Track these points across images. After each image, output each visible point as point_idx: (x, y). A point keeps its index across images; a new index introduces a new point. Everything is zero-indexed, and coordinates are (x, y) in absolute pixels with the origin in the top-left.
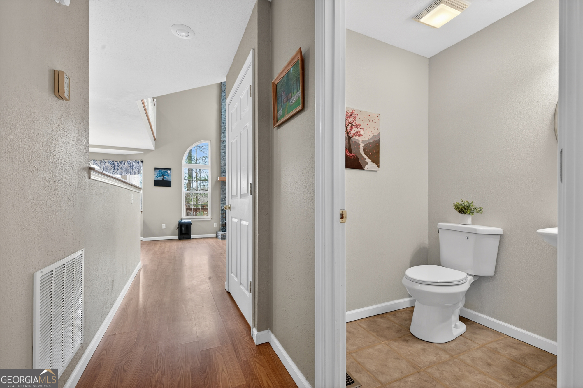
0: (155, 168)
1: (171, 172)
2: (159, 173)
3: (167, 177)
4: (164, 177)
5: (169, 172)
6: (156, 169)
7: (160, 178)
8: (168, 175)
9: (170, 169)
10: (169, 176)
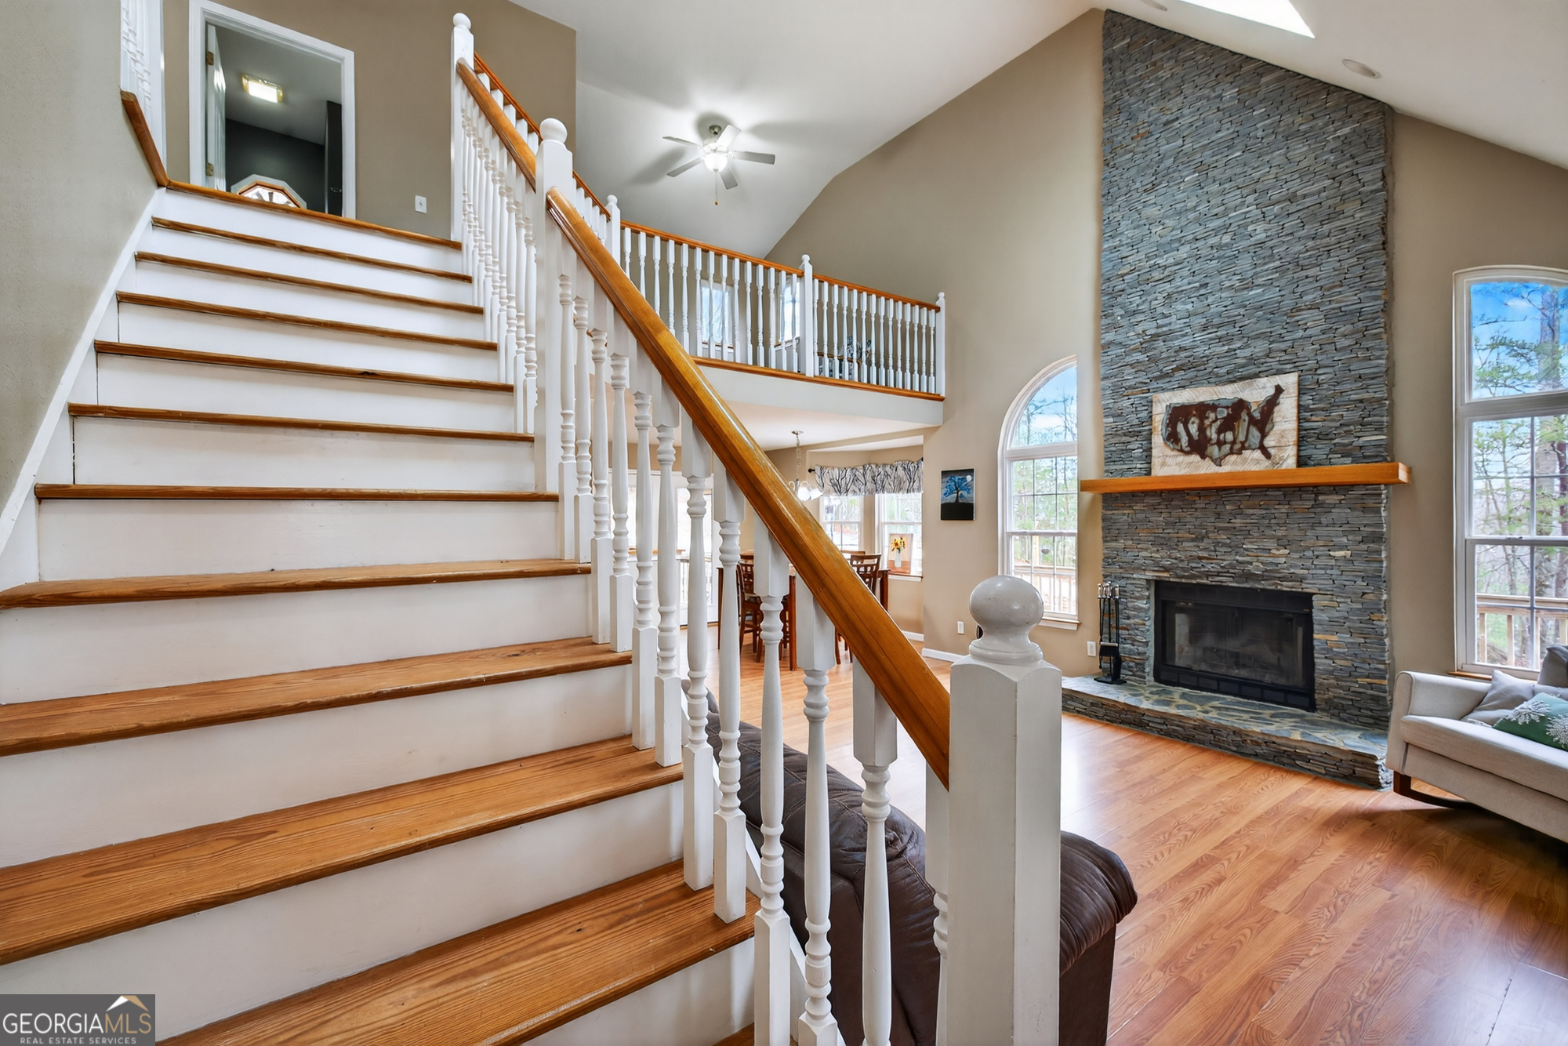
0: (943, 472)
1: (972, 480)
2: (949, 486)
3: (965, 493)
4: (960, 493)
5: (969, 478)
6: (945, 473)
7: (952, 498)
8: (969, 488)
9: (970, 471)
10: (969, 490)
